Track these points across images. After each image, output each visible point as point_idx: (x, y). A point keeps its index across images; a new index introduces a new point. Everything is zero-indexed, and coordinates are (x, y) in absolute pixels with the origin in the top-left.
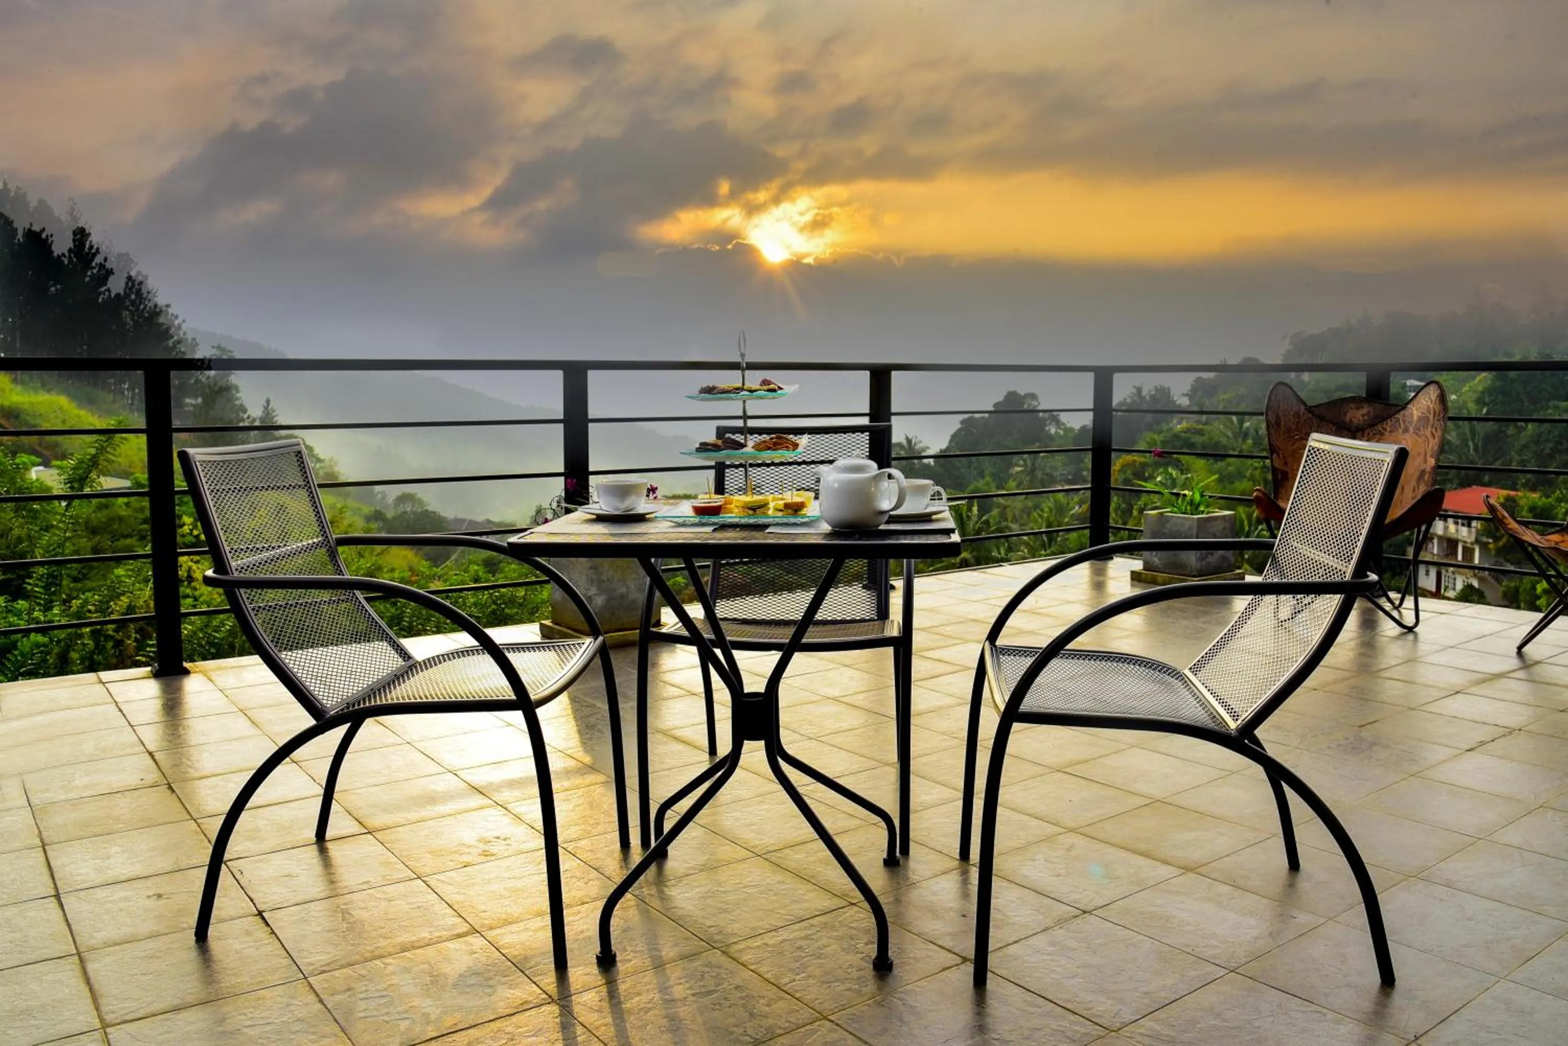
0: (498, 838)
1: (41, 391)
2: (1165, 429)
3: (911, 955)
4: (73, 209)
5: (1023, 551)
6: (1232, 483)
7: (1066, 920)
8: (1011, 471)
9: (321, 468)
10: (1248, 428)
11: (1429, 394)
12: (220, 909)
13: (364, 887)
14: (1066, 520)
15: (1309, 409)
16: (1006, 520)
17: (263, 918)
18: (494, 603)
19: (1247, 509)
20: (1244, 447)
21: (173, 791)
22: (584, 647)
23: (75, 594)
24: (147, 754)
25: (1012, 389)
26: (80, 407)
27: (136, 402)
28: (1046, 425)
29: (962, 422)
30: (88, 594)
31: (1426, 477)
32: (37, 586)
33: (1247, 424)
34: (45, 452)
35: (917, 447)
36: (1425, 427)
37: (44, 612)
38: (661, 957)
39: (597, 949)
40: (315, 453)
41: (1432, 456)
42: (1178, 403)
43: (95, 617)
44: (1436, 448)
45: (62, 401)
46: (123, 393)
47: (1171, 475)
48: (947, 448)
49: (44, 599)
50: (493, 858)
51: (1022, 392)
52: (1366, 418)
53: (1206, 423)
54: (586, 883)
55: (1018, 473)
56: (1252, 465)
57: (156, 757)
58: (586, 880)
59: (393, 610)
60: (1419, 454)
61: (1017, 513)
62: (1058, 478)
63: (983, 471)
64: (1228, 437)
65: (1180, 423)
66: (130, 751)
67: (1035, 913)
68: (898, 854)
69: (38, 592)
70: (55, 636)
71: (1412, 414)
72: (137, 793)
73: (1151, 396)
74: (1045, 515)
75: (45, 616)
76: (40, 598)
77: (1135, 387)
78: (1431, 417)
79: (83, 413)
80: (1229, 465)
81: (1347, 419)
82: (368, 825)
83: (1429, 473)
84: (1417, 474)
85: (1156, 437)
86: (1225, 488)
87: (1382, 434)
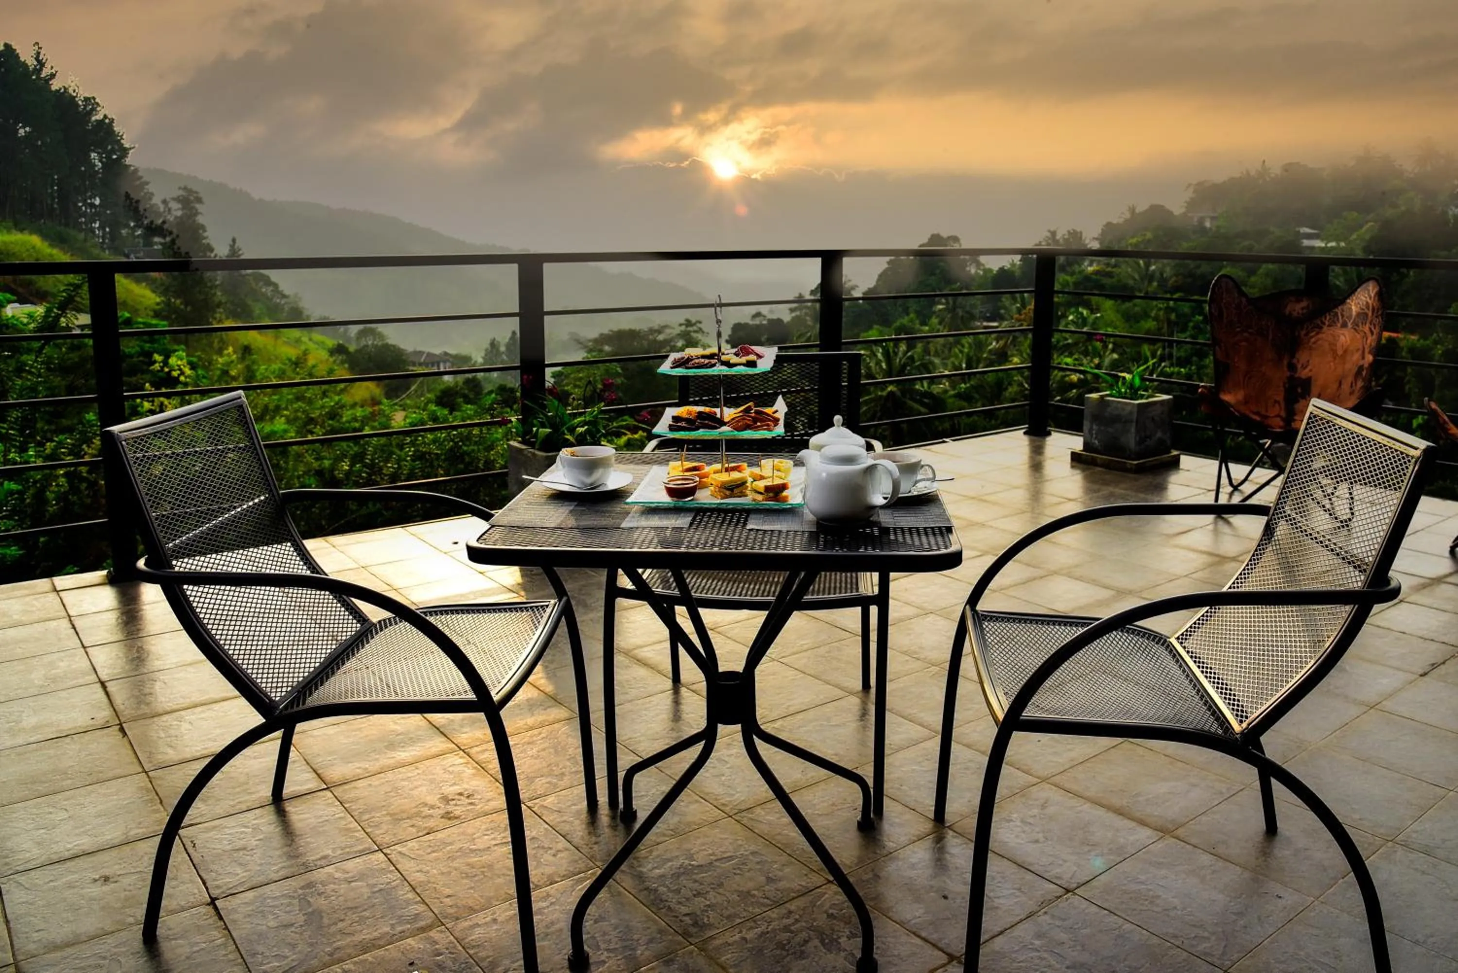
0: (461, 794)
1: (14, 231)
2: (1077, 271)
3: (896, 953)
4: (38, 54)
5: (944, 384)
6: (1138, 322)
7: (1051, 902)
8: (934, 309)
9: (286, 303)
10: (1154, 271)
11: (1369, 291)
12: (170, 896)
13: (323, 863)
14: (985, 355)
15: (1251, 301)
16: (929, 354)
17: (216, 908)
18: (452, 440)
19: (1152, 347)
20: (1150, 289)
21: (125, 734)
22: (549, 610)
23: (49, 435)
24: (99, 685)
25: (936, 232)
26: (51, 246)
27: (107, 241)
28: (966, 266)
29: (888, 263)
30: (62, 437)
31: (1364, 373)
32: (12, 429)
33: (1153, 268)
34: (20, 290)
35: (846, 286)
36: (1364, 324)
37: (20, 453)
38: (635, 958)
39: (568, 949)
40: (280, 289)
41: (1370, 353)
42: (1089, 246)
43: (69, 459)
44: (1374, 344)
45: (35, 240)
46: (94, 232)
47: (1082, 314)
48: (875, 287)
49: (20, 441)
50: (456, 822)
51: (945, 234)
52: (1305, 311)
53: (1115, 266)
54: (554, 855)
55: (940, 310)
56: (1156, 306)
57: (109, 689)
58: (552, 852)
59: (356, 449)
60: (1358, 350)
61: (939, 348)
62: (978, 316)
63: (908, 308)
64: (1135, 280)
65: (1091, 265)
66: (81, 681)
67: (1018, 893)
68: (872, 816)
69: (13, 435)
70: (32, 477)
71: (1350, 309)
72: (87, 737)
73: (1064, 239)
74: (966, 350)
75: (21, 457)
76: (15, 440)
77: (1049, 231)
78: (1370, 314)
79: (55, 251)
80: (1135, 305)
81: (1287, 312)
82: (327, 779)
83: (1367, 369)
84: (1355, 369)
85: (1068, 278)
86: (1131, 327)
87: (1321, 328)
